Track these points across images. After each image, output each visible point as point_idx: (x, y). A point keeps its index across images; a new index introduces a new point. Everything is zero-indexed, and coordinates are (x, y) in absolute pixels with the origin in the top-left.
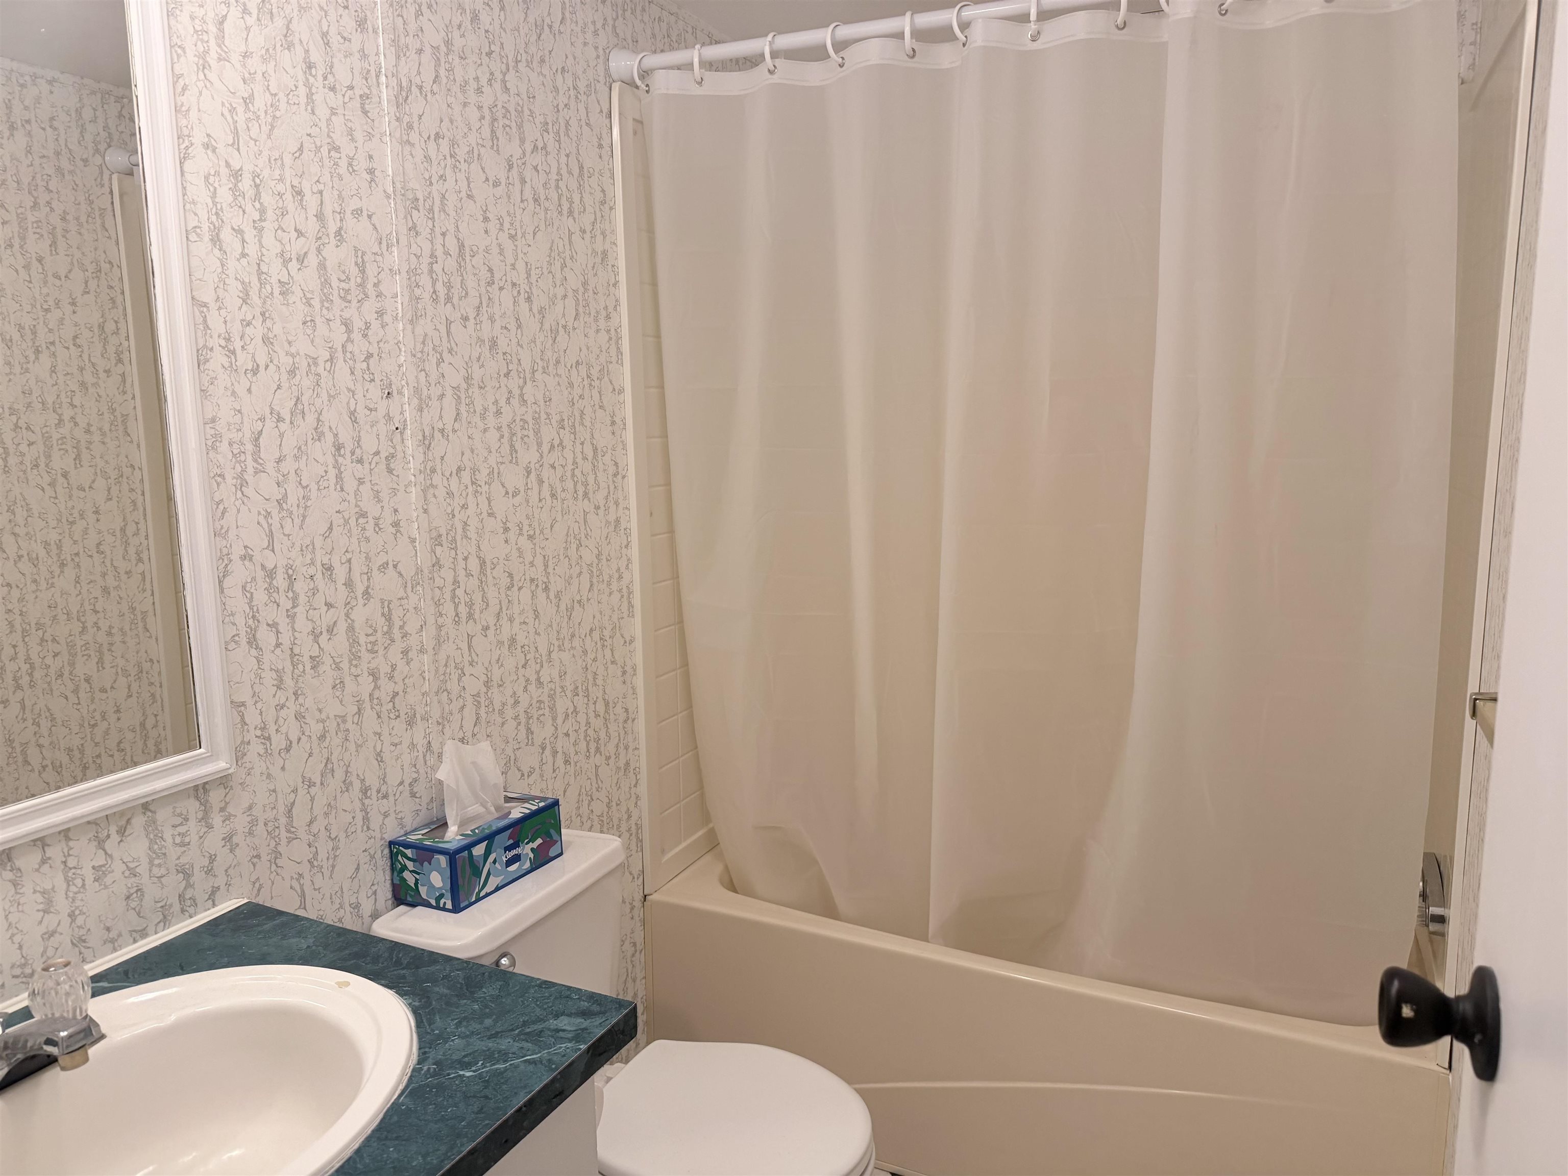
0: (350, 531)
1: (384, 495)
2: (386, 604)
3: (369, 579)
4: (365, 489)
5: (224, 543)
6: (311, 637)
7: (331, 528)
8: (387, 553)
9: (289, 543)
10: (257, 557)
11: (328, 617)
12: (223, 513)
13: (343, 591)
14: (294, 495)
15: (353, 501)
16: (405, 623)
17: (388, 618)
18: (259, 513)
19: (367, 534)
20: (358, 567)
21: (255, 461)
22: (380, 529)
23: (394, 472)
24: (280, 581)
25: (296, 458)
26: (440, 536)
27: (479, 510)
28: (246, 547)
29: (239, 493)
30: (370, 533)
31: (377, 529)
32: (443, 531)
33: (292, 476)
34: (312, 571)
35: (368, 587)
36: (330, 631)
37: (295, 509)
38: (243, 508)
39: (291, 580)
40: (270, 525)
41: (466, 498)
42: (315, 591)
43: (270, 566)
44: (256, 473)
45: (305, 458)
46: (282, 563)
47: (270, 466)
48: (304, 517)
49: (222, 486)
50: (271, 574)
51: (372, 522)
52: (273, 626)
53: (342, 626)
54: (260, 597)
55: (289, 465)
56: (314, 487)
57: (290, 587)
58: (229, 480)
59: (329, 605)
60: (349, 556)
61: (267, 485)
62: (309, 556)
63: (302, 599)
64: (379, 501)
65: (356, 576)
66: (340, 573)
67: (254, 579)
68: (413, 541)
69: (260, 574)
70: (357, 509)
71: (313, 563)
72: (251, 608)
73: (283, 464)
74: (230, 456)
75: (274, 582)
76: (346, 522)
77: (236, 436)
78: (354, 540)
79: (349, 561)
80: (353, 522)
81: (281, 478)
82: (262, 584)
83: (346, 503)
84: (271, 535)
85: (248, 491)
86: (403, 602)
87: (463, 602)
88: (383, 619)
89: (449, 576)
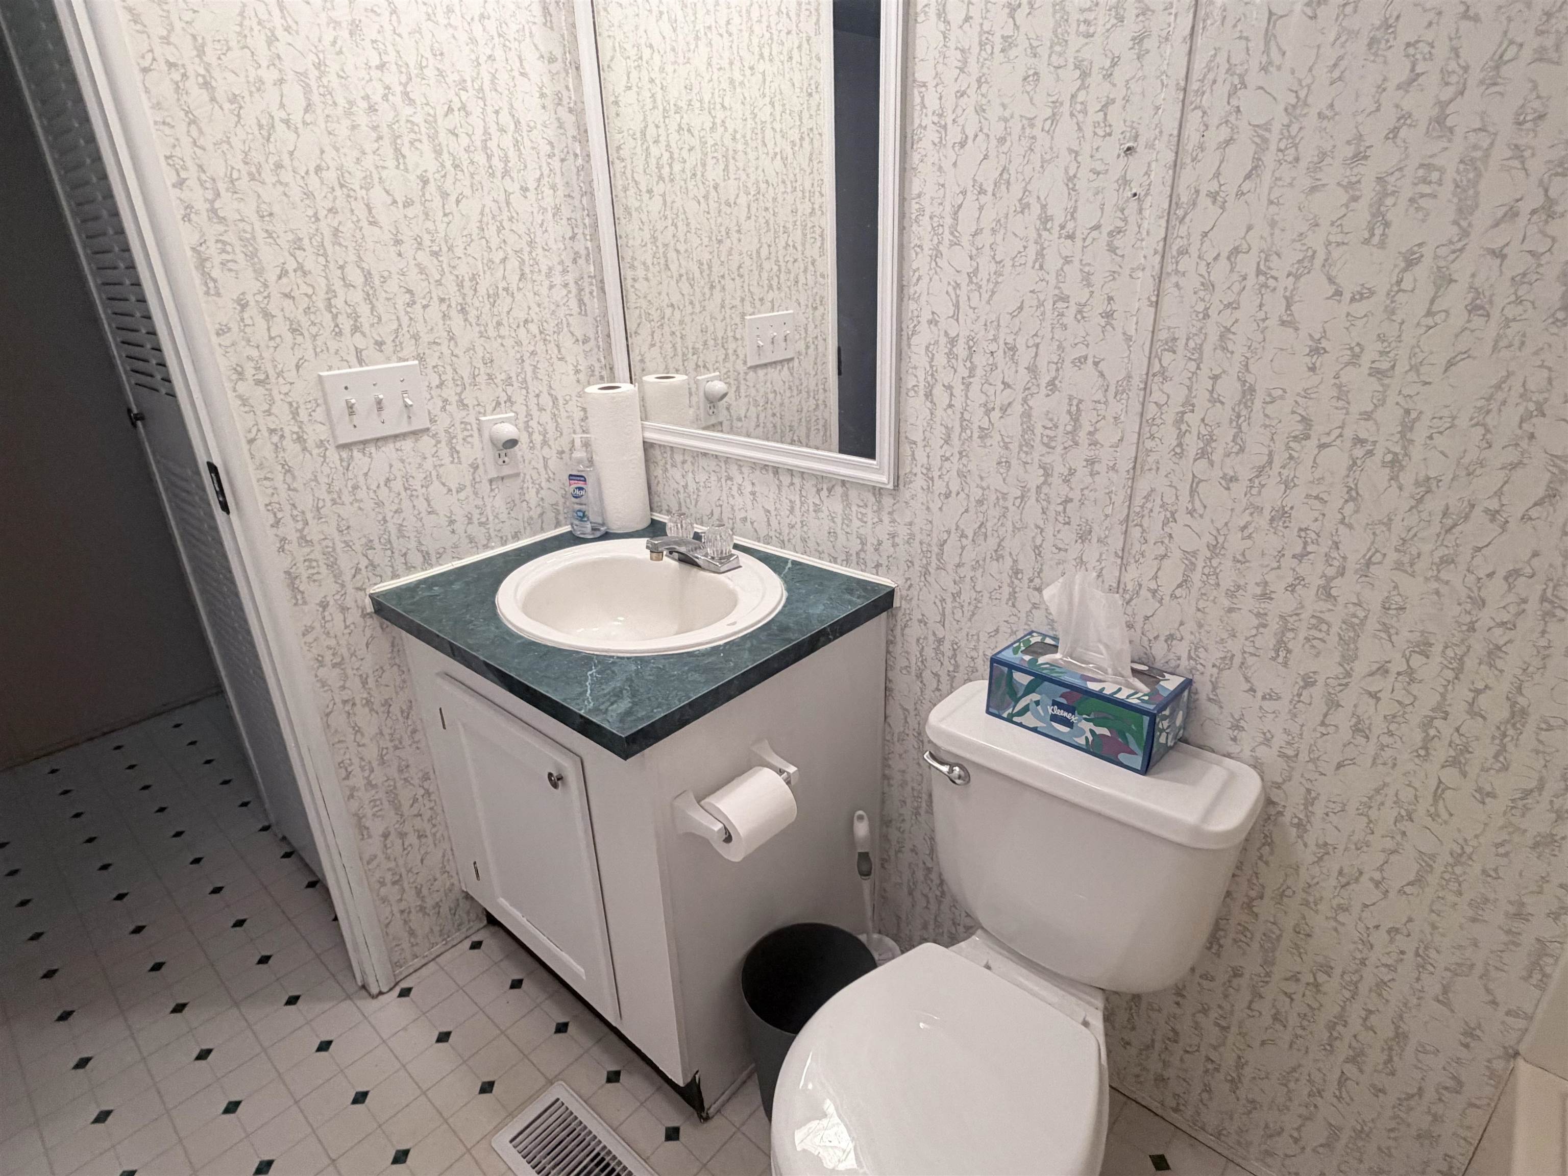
0: (1043, 314)
1: (1097, 280)
2: (1075, 402)
3: (1057, 370)
4: (1073, 271)
5: (916, 306)
6: (983, 409)
7: (1021, 308)
8: (1087, 346)
9: (974, 317)
10: (943, 324)
11: (1005, 397)
12: (918, 280)
13: (1023, 376)
14: (986, 268)
15: (1053, 282)
16: (1096, 430)
17: (1076, 419)
18: (949, 283)
19: (1065, 320)
20: (1047, 353)
21: (952, 233)
22: (1083, 318)
23: (1118, 252)
24: (961, 349)
25: (994, 231)
26: (1175, 339)
27: (1262, 313)
28: (933, 313)
29: (933, 264)
30: (1069, 319)
31: (1079, 317)
32: (1181, 334)
33: (987, 250)
34: (993, 347)
35: (1055, 378)
36: (1004, 410)
37: (984, 283)
38: (936, 277)
39: (971, 352)
40: (957, 296)
41: (1239, 294)
42: (994, 367)
43: (953, 334)
44: (951, 245)
45: (1002, 231)
46: (964, 333)
47: (965, 240)
48: (993, 293)
49: (920, 256)
50: (953, 342)
51: (1073, 309)
52: (949, 388)
53: (1017, 408)
54: (941, 359)
55: (985, 239)
56: (1008, 263)
57: (970, 357)
58: (927, 251)
59: (1006, 385)
60: (1038, 340)
61: (959, 258)
62: (992, 332)
63: (979, 372)
64: (1089, 285)
65: (1042, 363)
66: (1025, 357)
67: (937, 342)
68: (1128, 339)
69: (943, 340)
70: (1057, 292)
71: (995, 339)
72: (931, 367)
73: (978, 237)
74: (929, 228)
75: (955, 349)
76: (1041, 304)
77: (938, 211)
78: (1047, 324)
79: (1037, 346)
80: (1049, 305)
81: (974, 252)
82: (943, 349)
83: (1044, 283)
84: (957, 306)
85: (942, 263)
86: (1099, 406)
87: (1195, 433)
88: (1068, 417)
89: (1179, 395)
